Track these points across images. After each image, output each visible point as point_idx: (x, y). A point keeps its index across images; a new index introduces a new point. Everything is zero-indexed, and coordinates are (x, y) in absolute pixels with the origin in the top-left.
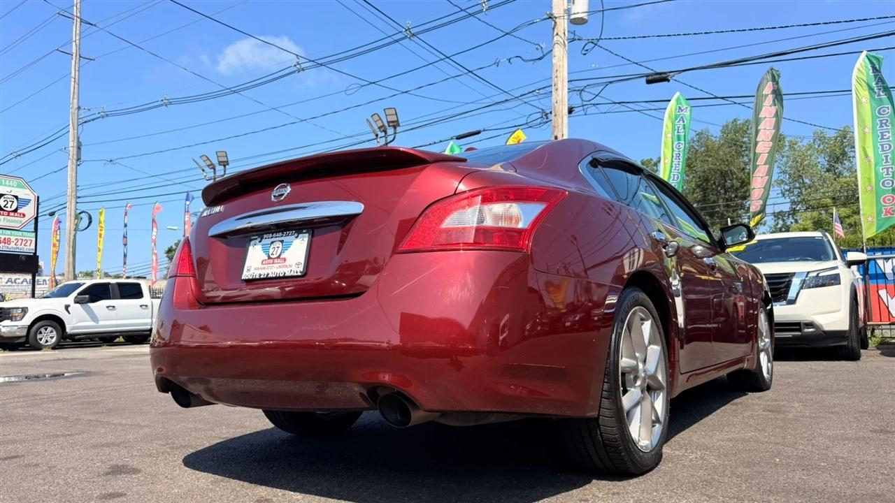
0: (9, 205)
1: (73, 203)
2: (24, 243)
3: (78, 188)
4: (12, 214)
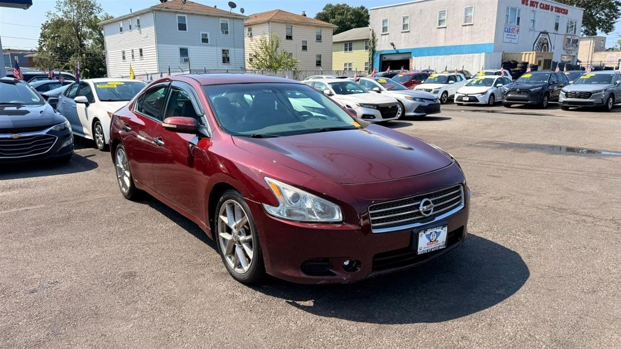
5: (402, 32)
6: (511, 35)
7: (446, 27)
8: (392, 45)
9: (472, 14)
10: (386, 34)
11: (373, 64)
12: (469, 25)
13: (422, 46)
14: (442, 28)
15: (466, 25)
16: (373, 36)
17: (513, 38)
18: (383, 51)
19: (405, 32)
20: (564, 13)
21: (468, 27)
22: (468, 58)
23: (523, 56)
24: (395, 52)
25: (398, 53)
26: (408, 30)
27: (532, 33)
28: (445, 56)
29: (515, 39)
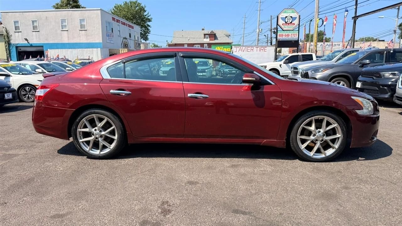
0: (289, 21)
1: (317, 15)
2: (294, 35)
3: (319, 8)
4: (290, 24)
5: (33, 31)
6: (110, 38)
7: (68, 31)
8: (26, 40)
9: (85, 23)
10: (18, 32)
11: (10, 54)
12: (84, 30)
13: (51, 42)
14: (65, 31)
15: (82, 30)
16: (6, 32)
17: (111, 40)
18: (18, 44)
19: (36, 31)
20: (132, 28)
21: (83, 31)
22: (89, 51)
23: (120, 51)
24: (29, 45)
25: (31, 46)
26: (38, 30)
27: (119, 38)
28: (73, 49)
29: (112, 41)
